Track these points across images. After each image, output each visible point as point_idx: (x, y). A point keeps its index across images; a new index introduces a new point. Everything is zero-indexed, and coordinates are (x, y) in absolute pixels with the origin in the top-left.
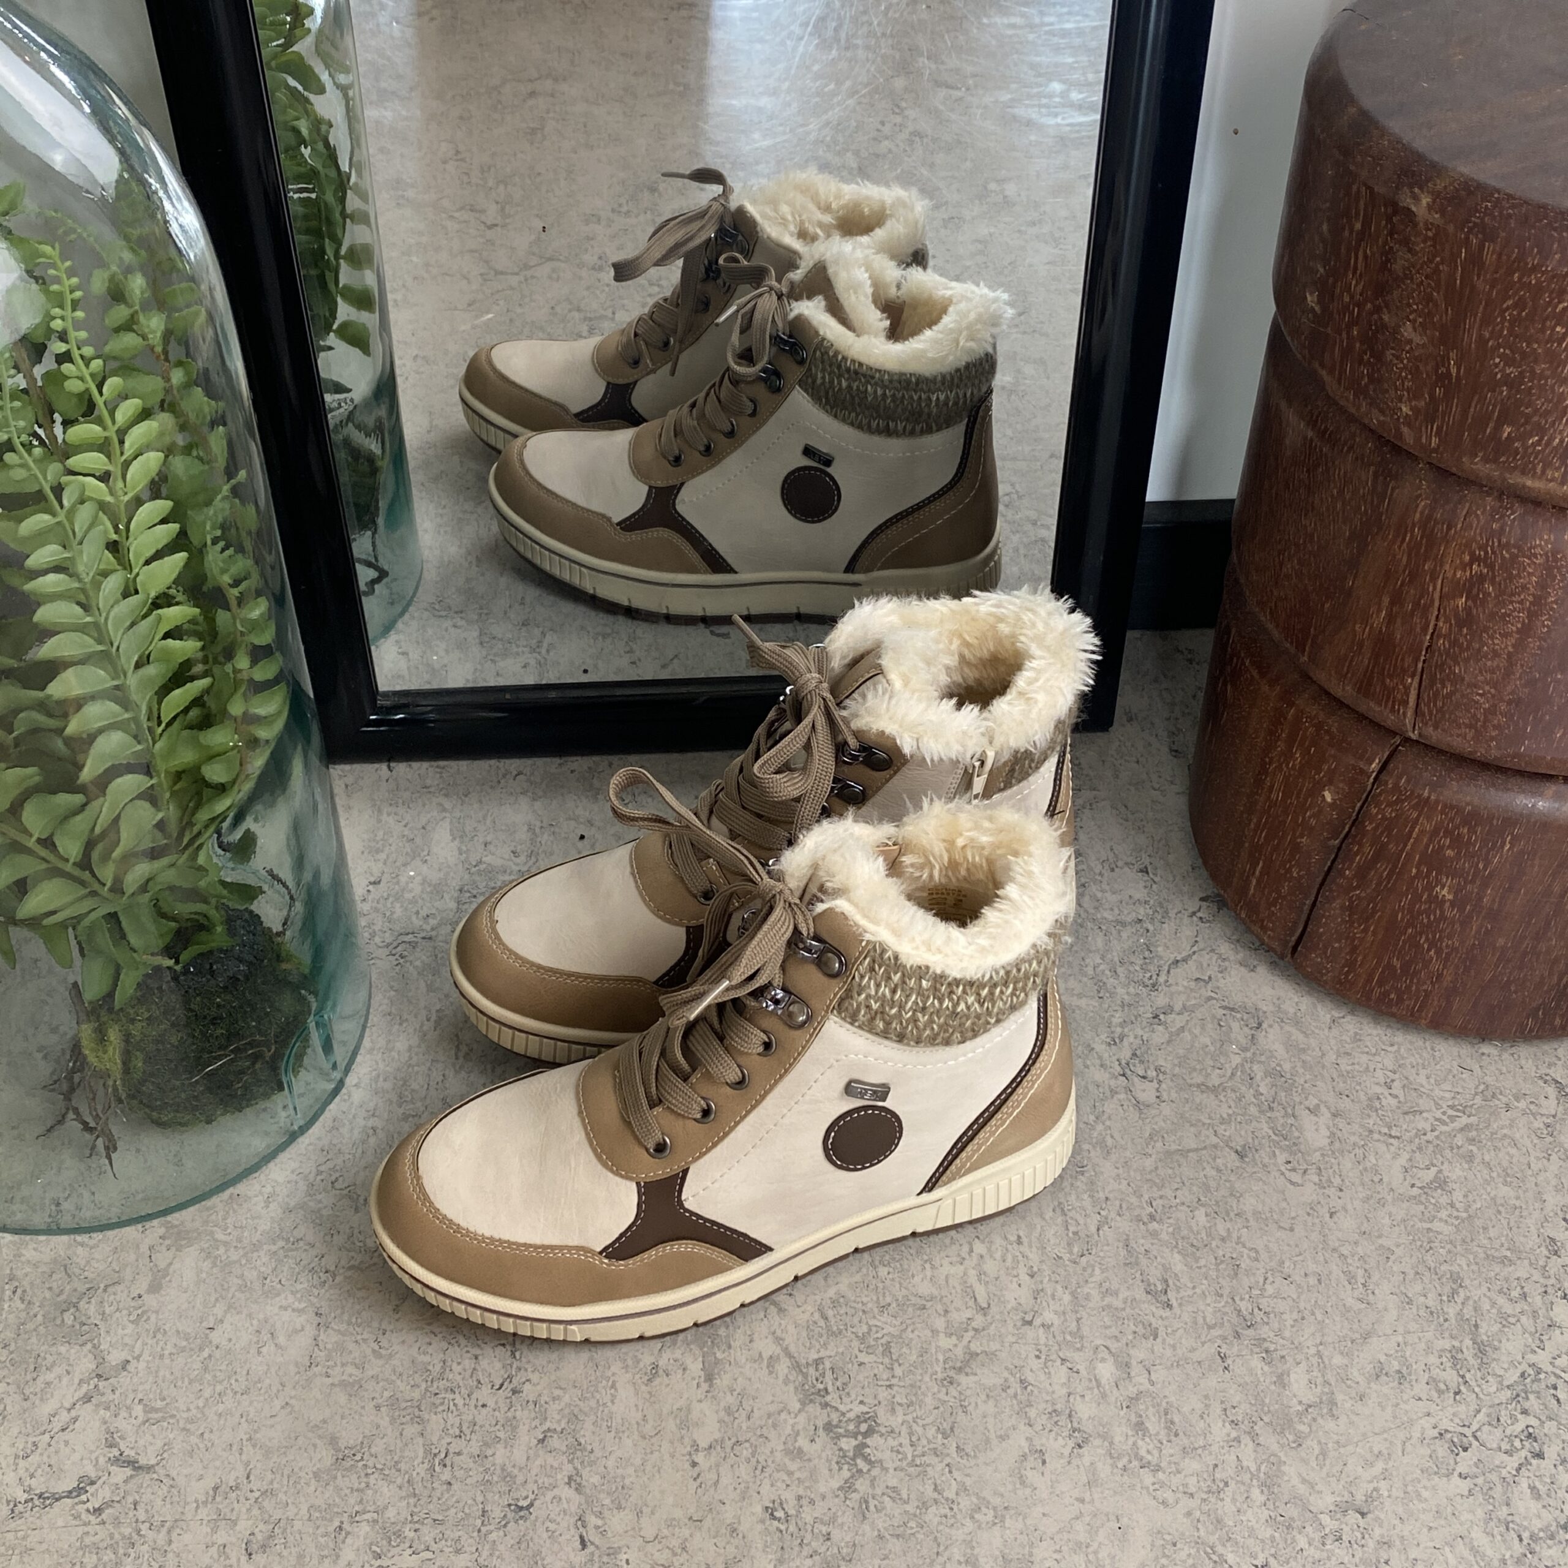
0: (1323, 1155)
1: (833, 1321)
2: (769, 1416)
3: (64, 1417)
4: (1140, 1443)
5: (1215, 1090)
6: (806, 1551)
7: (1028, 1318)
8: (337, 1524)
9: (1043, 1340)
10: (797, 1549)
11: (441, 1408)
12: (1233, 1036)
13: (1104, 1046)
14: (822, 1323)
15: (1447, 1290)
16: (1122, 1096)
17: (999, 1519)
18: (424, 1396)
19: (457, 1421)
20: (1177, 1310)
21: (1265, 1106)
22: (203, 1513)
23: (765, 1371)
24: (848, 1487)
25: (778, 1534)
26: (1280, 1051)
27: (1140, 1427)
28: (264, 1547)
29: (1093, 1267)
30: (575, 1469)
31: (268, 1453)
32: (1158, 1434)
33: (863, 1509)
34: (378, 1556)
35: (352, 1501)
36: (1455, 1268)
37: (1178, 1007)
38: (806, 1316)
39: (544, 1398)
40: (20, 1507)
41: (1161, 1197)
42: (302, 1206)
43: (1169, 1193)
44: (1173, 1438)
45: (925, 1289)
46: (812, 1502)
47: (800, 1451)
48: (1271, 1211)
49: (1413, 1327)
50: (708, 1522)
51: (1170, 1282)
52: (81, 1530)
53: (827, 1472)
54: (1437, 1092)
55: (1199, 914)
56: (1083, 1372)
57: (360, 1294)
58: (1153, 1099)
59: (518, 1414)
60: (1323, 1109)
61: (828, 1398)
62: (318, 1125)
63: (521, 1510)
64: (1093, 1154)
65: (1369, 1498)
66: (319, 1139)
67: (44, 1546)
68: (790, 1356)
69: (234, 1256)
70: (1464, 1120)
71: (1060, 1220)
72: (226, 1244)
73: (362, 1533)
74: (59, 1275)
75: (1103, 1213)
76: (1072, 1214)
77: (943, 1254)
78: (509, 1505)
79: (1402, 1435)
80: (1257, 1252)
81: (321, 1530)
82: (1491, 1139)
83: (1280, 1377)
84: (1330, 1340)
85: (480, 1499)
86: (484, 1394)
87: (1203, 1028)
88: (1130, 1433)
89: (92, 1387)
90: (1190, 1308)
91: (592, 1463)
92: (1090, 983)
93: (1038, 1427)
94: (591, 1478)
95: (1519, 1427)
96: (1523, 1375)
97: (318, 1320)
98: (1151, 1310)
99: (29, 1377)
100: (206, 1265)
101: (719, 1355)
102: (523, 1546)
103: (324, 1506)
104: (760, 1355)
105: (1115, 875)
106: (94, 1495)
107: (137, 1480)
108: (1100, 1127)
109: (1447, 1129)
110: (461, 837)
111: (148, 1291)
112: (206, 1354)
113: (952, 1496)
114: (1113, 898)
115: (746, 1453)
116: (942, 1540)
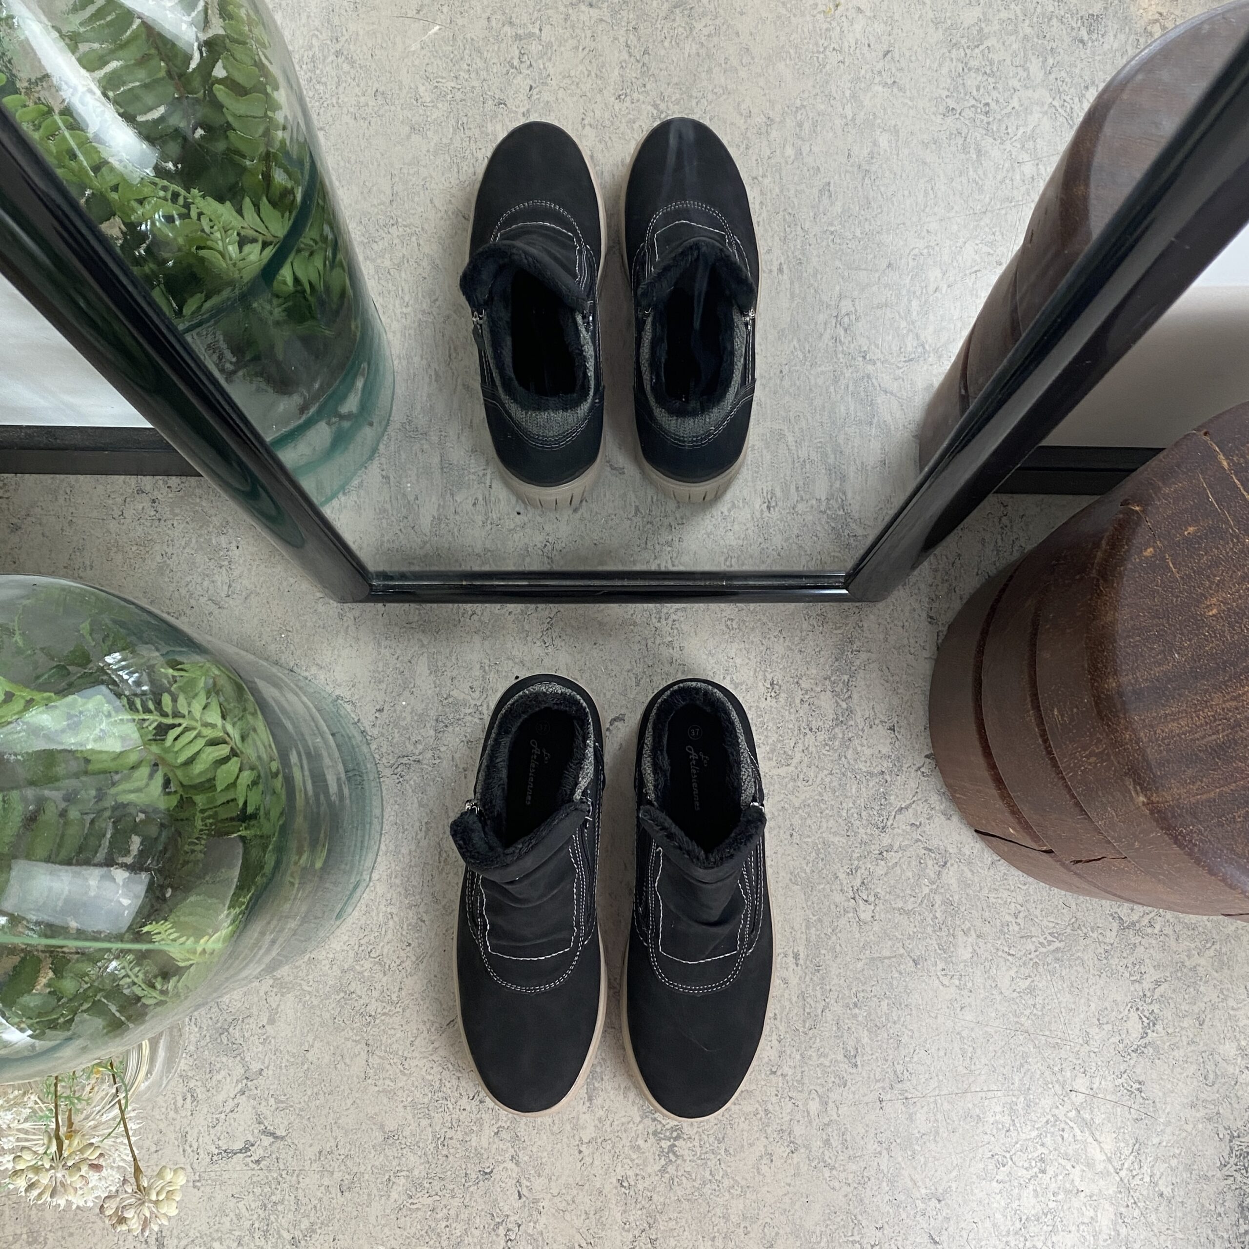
0: (965, 966)
2: (623, 1124)
3: (231, 1104)
4: (826, 1152)
5: (907, 913)
6: (639, 1206)
7: (774, 1070)
8: (387, 1177)
9: (780, 1085)
10: (634, 1205)
11: (440, 1110)
12: (928, 871)
13: (844, 875)
15: (1018, 1063)
16: (851, 915)
17: (743, 1194)
18: (430, 1102)
19: (450, 1118)
20: (860, 1069)
21: (937, 928)
22: (315, 1166)
23: (622, 1096)
24: (663, 1170)
25: (624, 1196)
26: (955, 886)
27: (827, 1142)
28: (349, 1189)
29: (814, 1036)
30: (515, 1151)
31: (346, 1132)
32: (837, 1147)
33: (671, 1184)
34: (411, 1197)
35: (394, 1164)
36: (1027, 1050)
37: (896, 847)
40: (215, 1158)
41: (863, 991)
42: (352, 969)
43: (868, 988)
44: (845, 1150)
46: (643, 1178)
47: (639, 1146)
48: (927, 1003)
49: (993, 1087)
50: (586, 1187)
51: (859, 1050)
52: (250, 1173)
53: (652, 1160)
54: (1045, 923)
55: (923, 770)
56: (801, 1106)
57: (390, 1032)
58: (869, 919)
59: (484, 1116)
60: (973, 932)
62: (357, 908)
63: (487, 1175)
64: (826, 957)
65: (945, 1191)
66: (359, 920)
67: (232, 1181)
69: (315, 1003)
70: (1057, 944)
71: (801, 1003)
72: (309, 993)
73: (401, 1183)
74: (215, 1009)
75: (827, 1000)
76: (808, 1000)
78: (480, 1171)
80: (913, 1031)
81: (379, 1180)
82: (1069, 960)
84: (944, 1093)
85: (464, 1166)
86: (464, 1102)
87: (909, 865)
88: (821, 1145)
89: (244, 1085)
90: (868, 1068)
91: (524, 1148)
92: (843, 823)
93: (771, 1139)
94: (524, 1157)
95: (1037, 1153)
96: (1047, 1122)
97: (366, 1049)
98: (845, 1066)
99: (207, 1077)
100: (300, 1007)
101: (596, 1085)
102: (488, 1195)
103: (379, 1166)
105: (872, 731)
106: (255, 1152)
107: (277, 1145)
108: (834, 938)
109: (1044, 950)
110: (435, 672)
111: (268, 1023)
112: (306, 1067)
113: (719, 1178)
114: (868, 752)
115: (609, 1147)
116: (711, 1204)
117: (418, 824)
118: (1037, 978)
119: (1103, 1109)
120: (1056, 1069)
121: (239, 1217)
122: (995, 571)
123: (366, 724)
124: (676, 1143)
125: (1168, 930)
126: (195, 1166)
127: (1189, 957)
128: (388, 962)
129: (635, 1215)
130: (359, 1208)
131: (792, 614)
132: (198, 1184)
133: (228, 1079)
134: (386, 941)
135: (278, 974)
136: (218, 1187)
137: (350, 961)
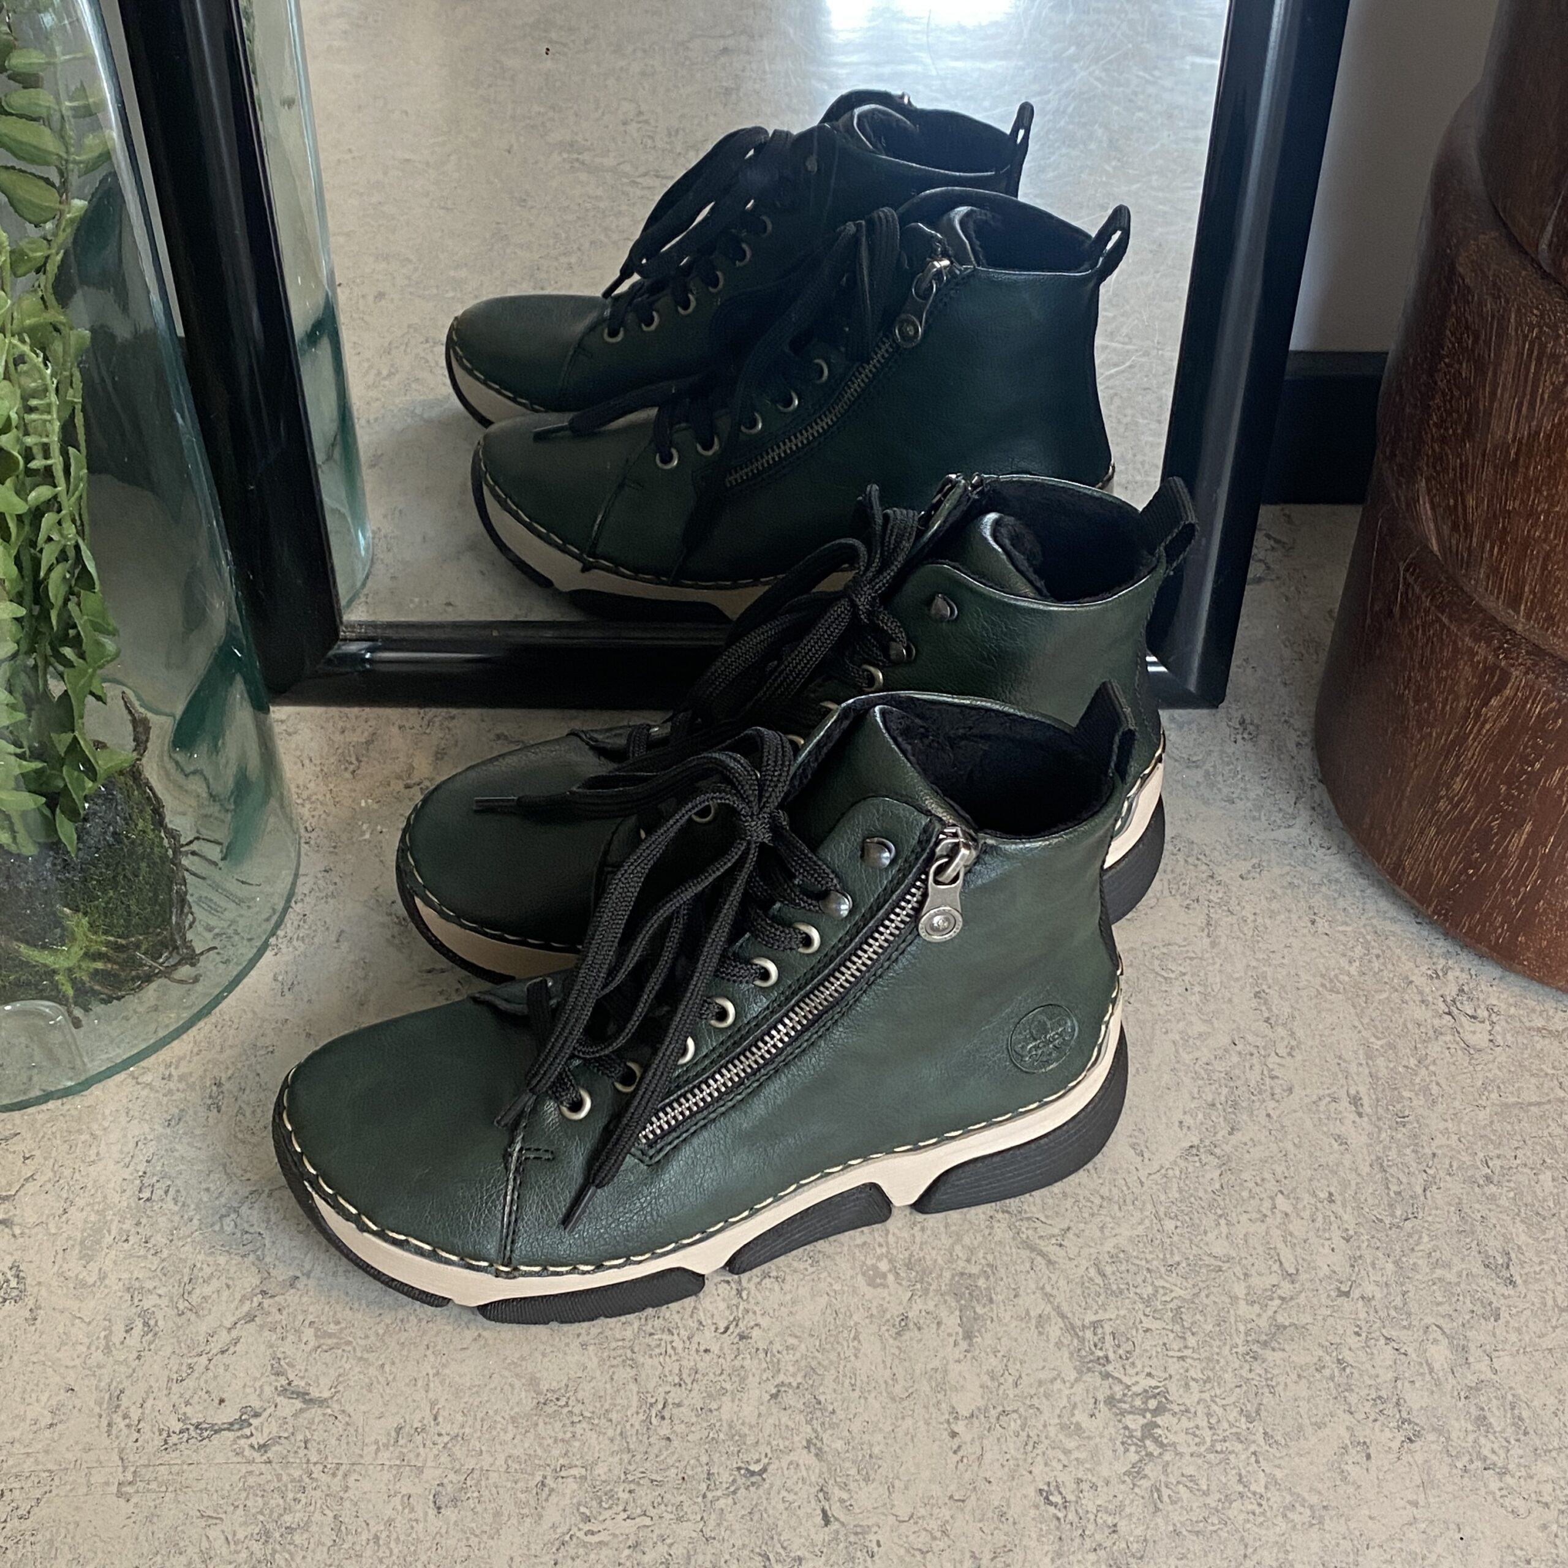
1: (1112, 1278)
2: (1040, 1383)
3: (224, 1337)
4: (1482, 1441)
5: (1557, 1035)
6: (1089, 1544)
7: (1345, 1288)
8: (539, 1478)
9: (1362, 1315)
10: (1078, 1540)
11: (657, 1351)
13: (1424, 979)
14: (1099, 1280)
16: (1449, 1038)
17: (1317, 1520)
18: (636, 1336)
19: (676, 1366)
20: (1521, 1288)
22: (384, 1456)
23: (1034, 1332)
24: (1136, 1472)
25: (1055, 1522)
27: (1481, 1421)
28: (455, 1501)
29: (1418, 1232)
30: (815, 1431)
31: (458, 1393)
32: (1503, 1431)
33: (1155, 1499)
34: (588, 1519)
35: (556, 1452)
38: (1081, 1271)
39: (777, 1346)
40: (174, 1439)
41: (1498, 1157)
43: (1508, 1152)
44: (1522, 1438)
45: (1220, 1248)
46: (1094, 1487)
47: (1078, 1426)
50: (972, 1502)
51: (1513, 1256)
52: (244, 1469)
53: (1110, 1453)
56: (1412, 1354)
58: (1485, 1044)
59: (747, 1363)
61: (1110, 1368)
63: (754, 1476)
64: (1415, 1102)
67: (202, 1485)
68: (1063, 1316)
71: (1379, 1176)
73: (568, 1491)
75: (1431, 1172)
76: (1393, 1170)
77: (1239, 1209)
78: (739, 1469)
85: (704, 1459)
86: (707, 1337)
88: (1470, 1428)
89: (255, 1304)
90: (1537, 1287)
91: (833, 1426)
93: (1360, 1416)
94: (833, 1443)
98: (1488, 1284)
99: (184, 1289)
101: (979, 1310)
102: (756, 1517)
103: (523, 1457)
104: (1028, 1312)
106: (259, 1429)
107: (308, 1415)
108: (1423, 1072)
113: (1259, 1490)
115: (1015, 1426)
116: (1249, 1539)
121: (207, 1555)
124: (1159, 1420)
126: (128, 1454)
130: (474, 1541)
132: (126, 1491)
133: (226, 1293)
136: (170, 1496)
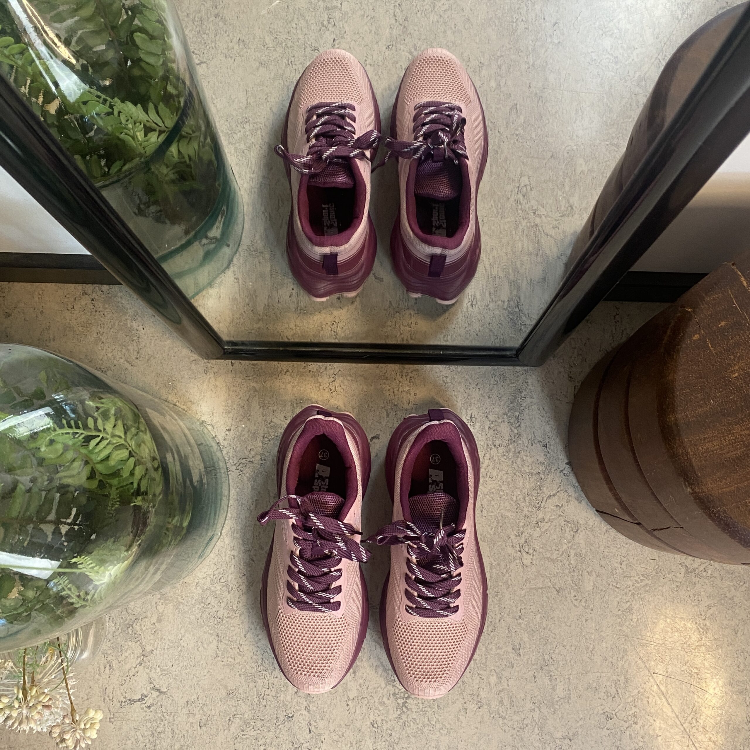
0: (589, 594)
2: (374, 688)
3: (133, 671)
4: (500, 708)
5: (553, 561)
6: (383, 739)
8: (229, 718)
9: (473, 666)
10: (380, 738)
11: (262, 677)
12: (566, 535)
13: (514, 537)
15: (621, 656)
16: (518, 561)
17: (448, 733)
18: (256, 672)
19: (267, 682)
20: (522, 657)
21: (571, 570)
22: (184, 710)
23: (374, 671)
24: (399, 717)
25: (374, 733)
26: (583, 545)
27: (501, 702)
28: (205, 725)
29: (495, 637)
30: (308, 704)
31: (204, 690)
32: (507, 705)
33: (404, 726)
34: (243, 731)
35: (233, 709)
36: (626, 647)
37: (547, 519)
40: (123, 704)
41: (525, 609)
42: (209, 589)
43: (528, 607)
44: (512, 707)
46: (387, 722)
47: (384, 703)
48: (565, 617)
49: (605, 670)
50: (351, 727)
51: (522, 645)
52: (144, 714)
53: (392, 712)
54: (639, 568)
55: (564, 472)
56: (485, 679)
57: (231, 629)
58: (529, 564)
60: (593, 573)
61: (395, 683)
62: (213, 552)
63: (290, 718)
64: (502, 587)
65: (574, 735)
66: (214, 559)
67: (133, 718)
68: (383, 666)
69: (186, 610)
70: (647, 582)
72: (183, 603)
73: (237, 722)
74: (124, 613)
75: (502, 614)
76: (491, 614)
78: (286, 716)
79: (591, 712)
80: (555, 635)
81: (223, 720)
82: (654, 592)
83: (554, 687)
84: (574, 673)
85: (276, 712)
87: (555, 531)
88: (497, 704)
89: (141, 659)
90: (527, 657)
91: (313, 702)
92: (514, 504)
93: (466, 700)
94: (313, 708)
95: (633, 712)
96: (639, 692)
97: (217, 638)
98: (512, 656)
99: (120, 654)
100: (177, 612)
101: (358, 663)
102: (290, 731)
103: (224, 711)
104: (373, 665)
105: (533, 447)
106: (147, 701)
107: (161, 697)
108: (507, 575)
109: (639, 585)
110: (263, 407)
111: (157, 622)
112: (179, 649)
113: (434, 723)
114: (530, 460)
115: (366, 702)
116: (428, 739)
117: (251, 501)
118: (634, 603)
119: (673, 685)
120: (644, 659)
121: (137, 741)
122: (611, 349)
123: (220, 439)
124: (408, 701)
125: (716, 574)
126: (111, 709)
127: (729, 591)
128: (231, 585)
129: (381, 744)
130: (211, 737)
131: (484, 374)
132: (112, 720)
133: (132, 656)
134: (230, 572)
135: (163, 591)
136: (124, 722)
137: (208, 584)
